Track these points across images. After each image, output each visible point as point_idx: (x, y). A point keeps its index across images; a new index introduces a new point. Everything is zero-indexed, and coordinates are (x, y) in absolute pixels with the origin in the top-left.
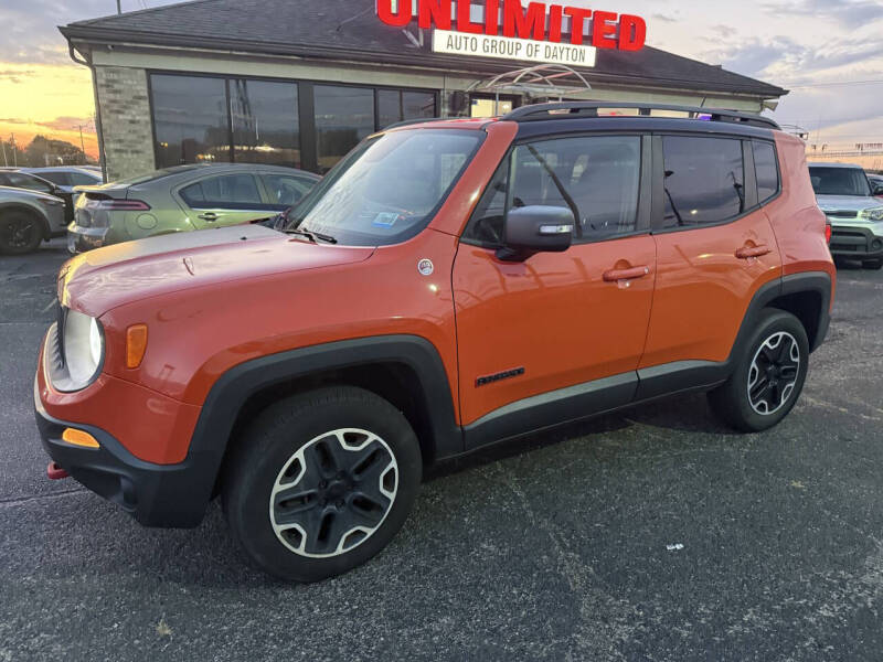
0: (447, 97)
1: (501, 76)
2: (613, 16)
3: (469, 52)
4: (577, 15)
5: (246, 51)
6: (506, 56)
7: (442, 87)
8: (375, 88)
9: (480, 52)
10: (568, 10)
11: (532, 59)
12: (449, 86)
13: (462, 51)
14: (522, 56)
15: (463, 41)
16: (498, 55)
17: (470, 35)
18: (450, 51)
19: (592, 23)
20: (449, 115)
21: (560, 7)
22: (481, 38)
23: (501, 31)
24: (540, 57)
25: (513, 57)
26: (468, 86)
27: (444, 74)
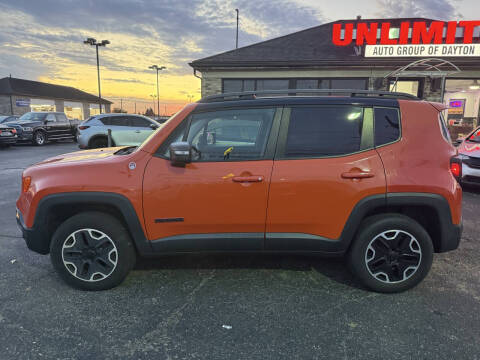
0: (372, 81)
3: (388, 55)
6: (412, 55)
9: (395, 55)
11: (432, 55)
12: (374, 75)
13: (383, 55)
15: (384, 49)
16: (407, 55)
17: (389, 46)
18: (375, 56)
22: (396, 47)
23: (410, 41)
24: (438, 54)
25: (418, 55)
26: (386, 74)
27: (371, 69)
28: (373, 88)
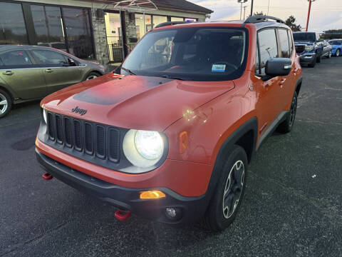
1: (119, 3)
7: (91, 7)
8: (61, 6)
20: (96, 19)
26: (102, 6)
27: (92, 1)
28: (95, 17)
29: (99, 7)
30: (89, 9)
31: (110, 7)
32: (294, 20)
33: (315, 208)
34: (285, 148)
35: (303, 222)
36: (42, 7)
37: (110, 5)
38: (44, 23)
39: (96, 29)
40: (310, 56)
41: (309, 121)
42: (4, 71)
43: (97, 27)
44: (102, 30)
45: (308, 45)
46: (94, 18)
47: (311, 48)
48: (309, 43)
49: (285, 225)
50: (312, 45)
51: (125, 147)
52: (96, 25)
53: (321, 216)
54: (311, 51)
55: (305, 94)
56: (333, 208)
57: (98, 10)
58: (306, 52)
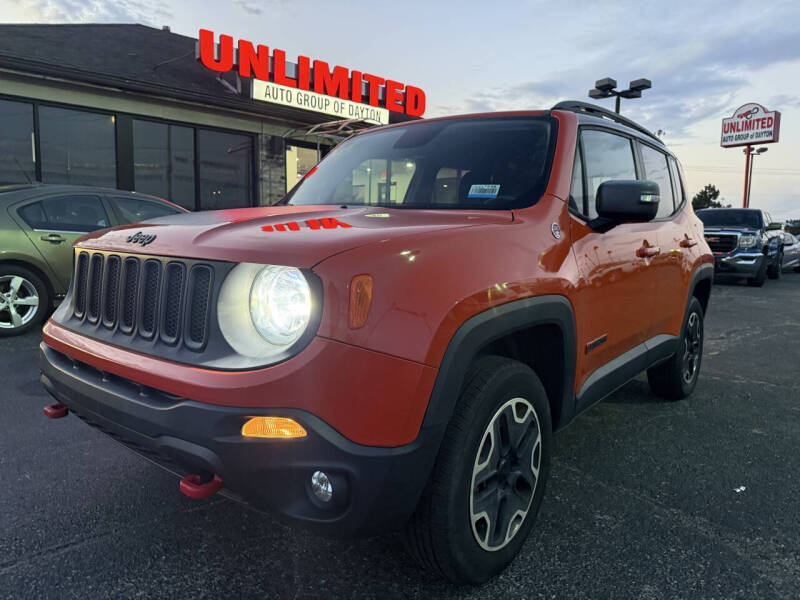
0: (265, 141)
1: (318, 126)
2: (401, 86)
3: (285, 103)
4: (373, 81)
5: (63, 78)
6: (317, 109)
7: (260, 132)
8: (196, 127)
9: (294, 104)
10: (366, 76)
11: (339, 114)
12: (267, 131)
13: (279, 101)
14: (330, 111)
15: (280, 92)
16: (310, 108)
17: (286, 88)
18: (268, 99)
19: (385, 90)
20: (267, 157)
21: (360, 73)
22: (295, 91)
23: (311, 86)
24: (345, 114)
25: (323, 111)
26: (283, 132)
27: (262, 120)
28: (265, 153)
29: (276, 134)
30: (253, 136)
31: (300, 135)
32: (716, 194)
33: (737, 557)
34: (670, 428)
35: (698, 587)
36: (165, 126)
37: (300, 132)
38: (164, 172)
39: (266, 176)
40: (752, 259)
41: (740, 380)
42: (47, 233)
43: (266, 172)
44: (279, 179)
45: (745, 234)
46: (263, 153)
47: (752, 241)
48: (746, 230)
49: (647, 588)
50: (754, 234)
51: (223, 311)
52: (266, 168)
53: (753, 576)
54: (754, 249)
55: (734, 331)
56: (785, 561)
57: (273, 137)
58: (741, 250)
